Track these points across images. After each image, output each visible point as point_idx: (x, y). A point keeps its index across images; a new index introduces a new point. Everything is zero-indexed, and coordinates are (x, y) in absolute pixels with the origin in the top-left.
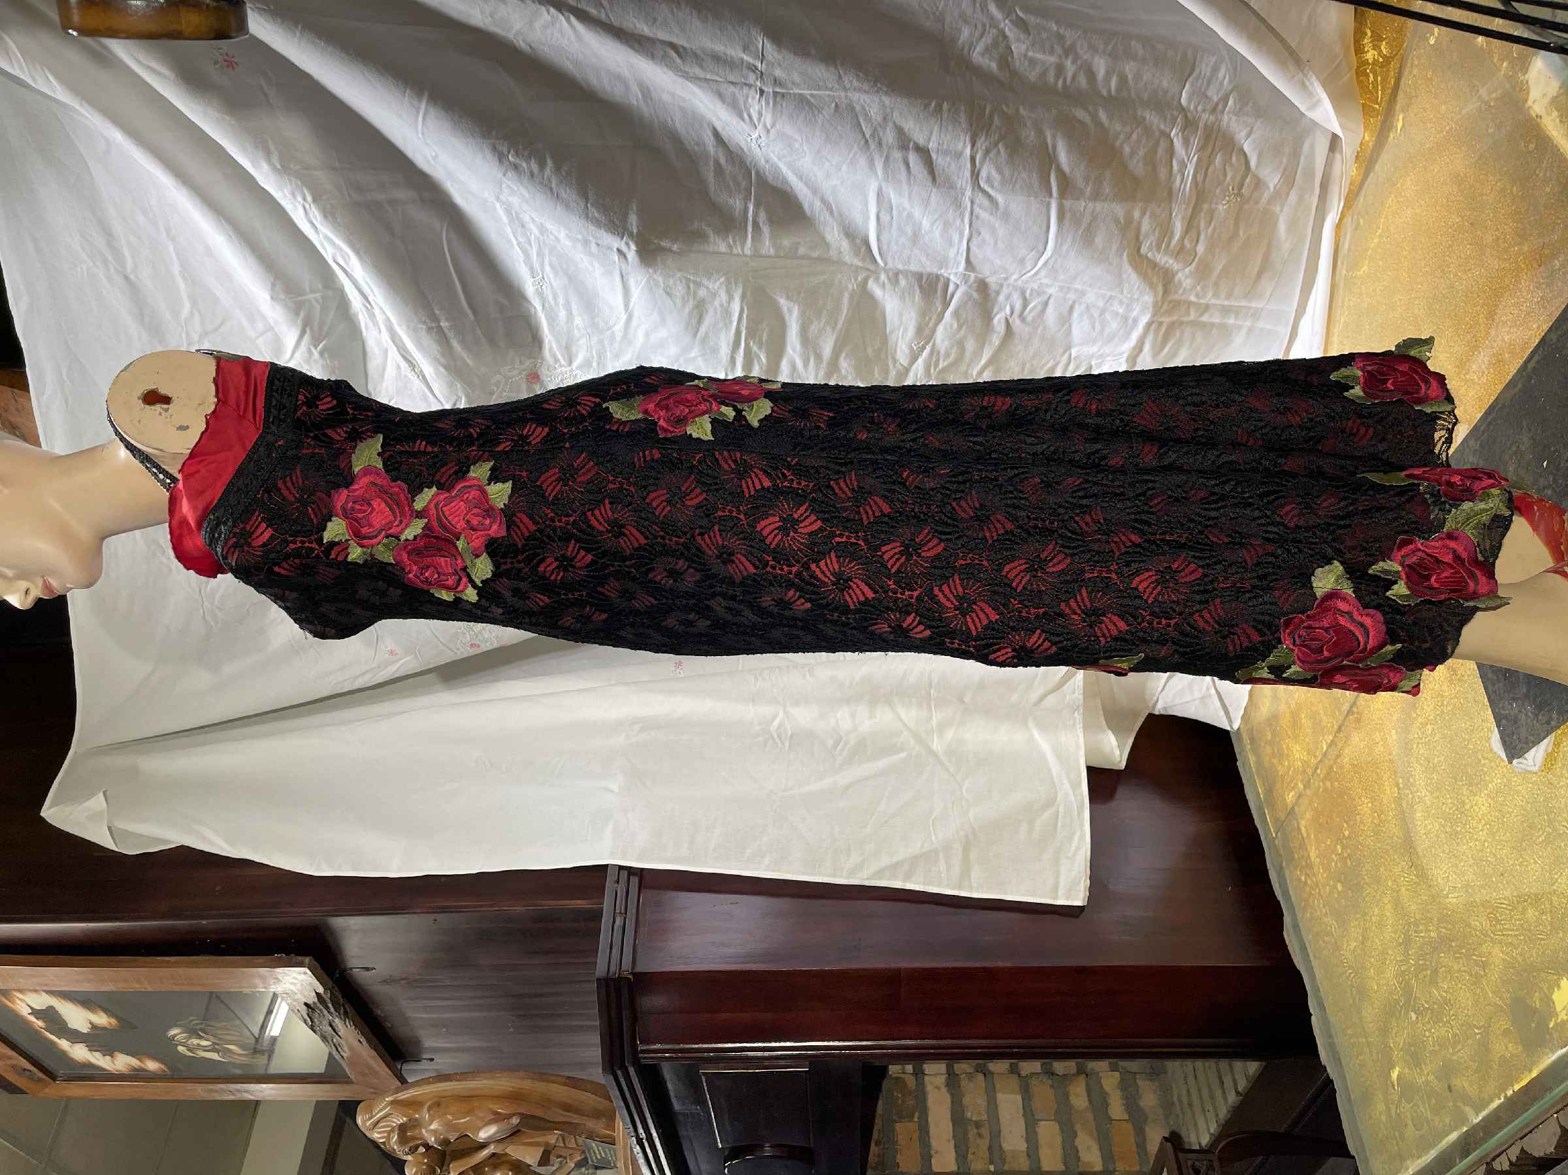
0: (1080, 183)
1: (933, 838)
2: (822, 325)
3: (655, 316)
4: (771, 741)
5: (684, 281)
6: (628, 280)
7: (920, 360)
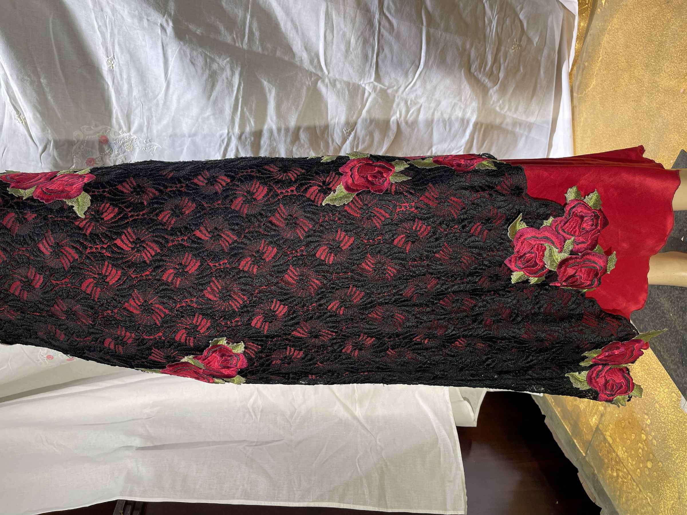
0: (438, 19)
1: (359, 470)
2: (289, 105)
3: (184, 81)
4: (247, 416)
5: (203, 55)
6: (167, 51)
7: (348, 142)
